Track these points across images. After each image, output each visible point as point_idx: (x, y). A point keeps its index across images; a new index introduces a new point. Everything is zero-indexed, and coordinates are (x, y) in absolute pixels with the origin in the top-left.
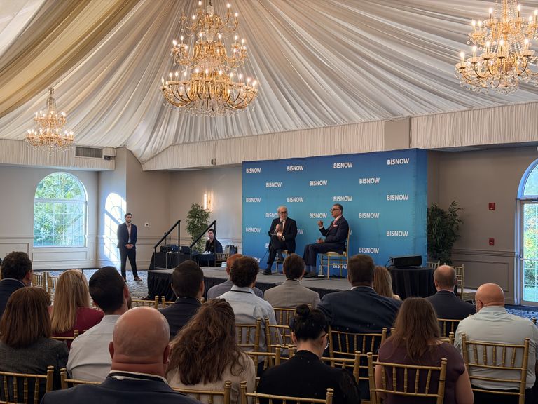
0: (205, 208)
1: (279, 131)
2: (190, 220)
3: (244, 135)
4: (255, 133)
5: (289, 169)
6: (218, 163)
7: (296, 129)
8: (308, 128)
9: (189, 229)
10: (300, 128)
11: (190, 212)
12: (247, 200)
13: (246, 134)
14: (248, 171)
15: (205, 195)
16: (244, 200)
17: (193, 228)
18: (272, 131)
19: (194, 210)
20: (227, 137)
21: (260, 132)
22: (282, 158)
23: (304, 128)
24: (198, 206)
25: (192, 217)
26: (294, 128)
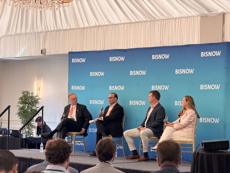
0: (35, 95)
1: (103, 24)
2: (21, 105)
3: (72, 28)
4: (82, 26)
5: (111, 59)
6: (48, 53)
7: (119, 22)
8: (130, 21)
9: (19, 114)
10: (123, 22)
11: (21, 98)
12: (73, 88)
13: (73, 26)
14: (73, 60)
15: (35, 83)
16: (69, 88)
17: (23, 113)
18: (98, 24)
19: (25, 96)
20: (56, 29)
21: (87, 25)
22: (106, 49)
23: (127, 21)
24: (28, 93)
25: (23, 103)
26: (117, 22)
